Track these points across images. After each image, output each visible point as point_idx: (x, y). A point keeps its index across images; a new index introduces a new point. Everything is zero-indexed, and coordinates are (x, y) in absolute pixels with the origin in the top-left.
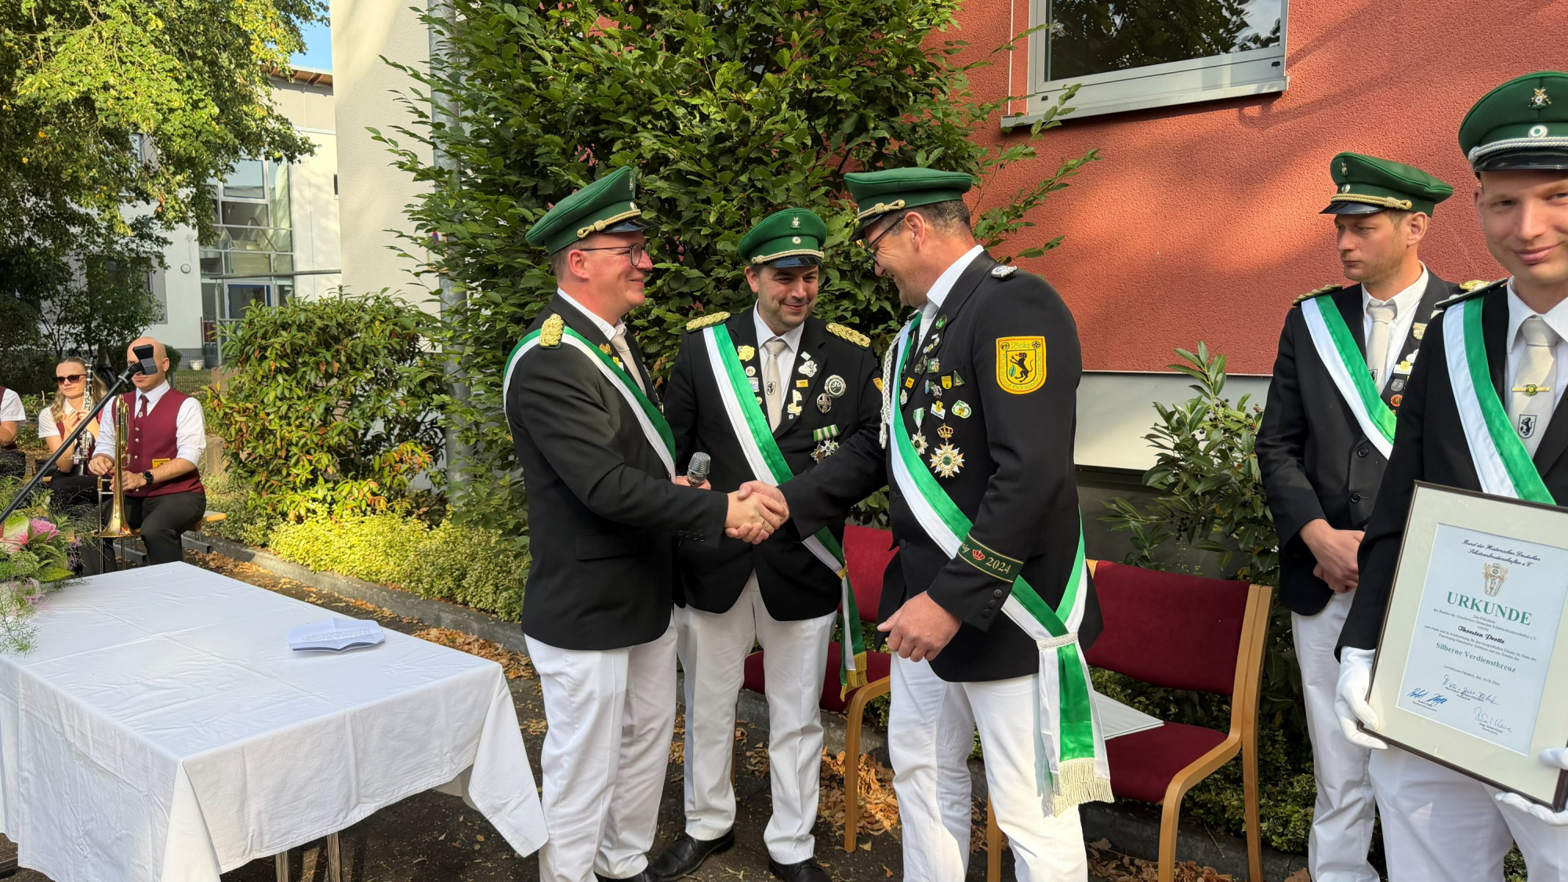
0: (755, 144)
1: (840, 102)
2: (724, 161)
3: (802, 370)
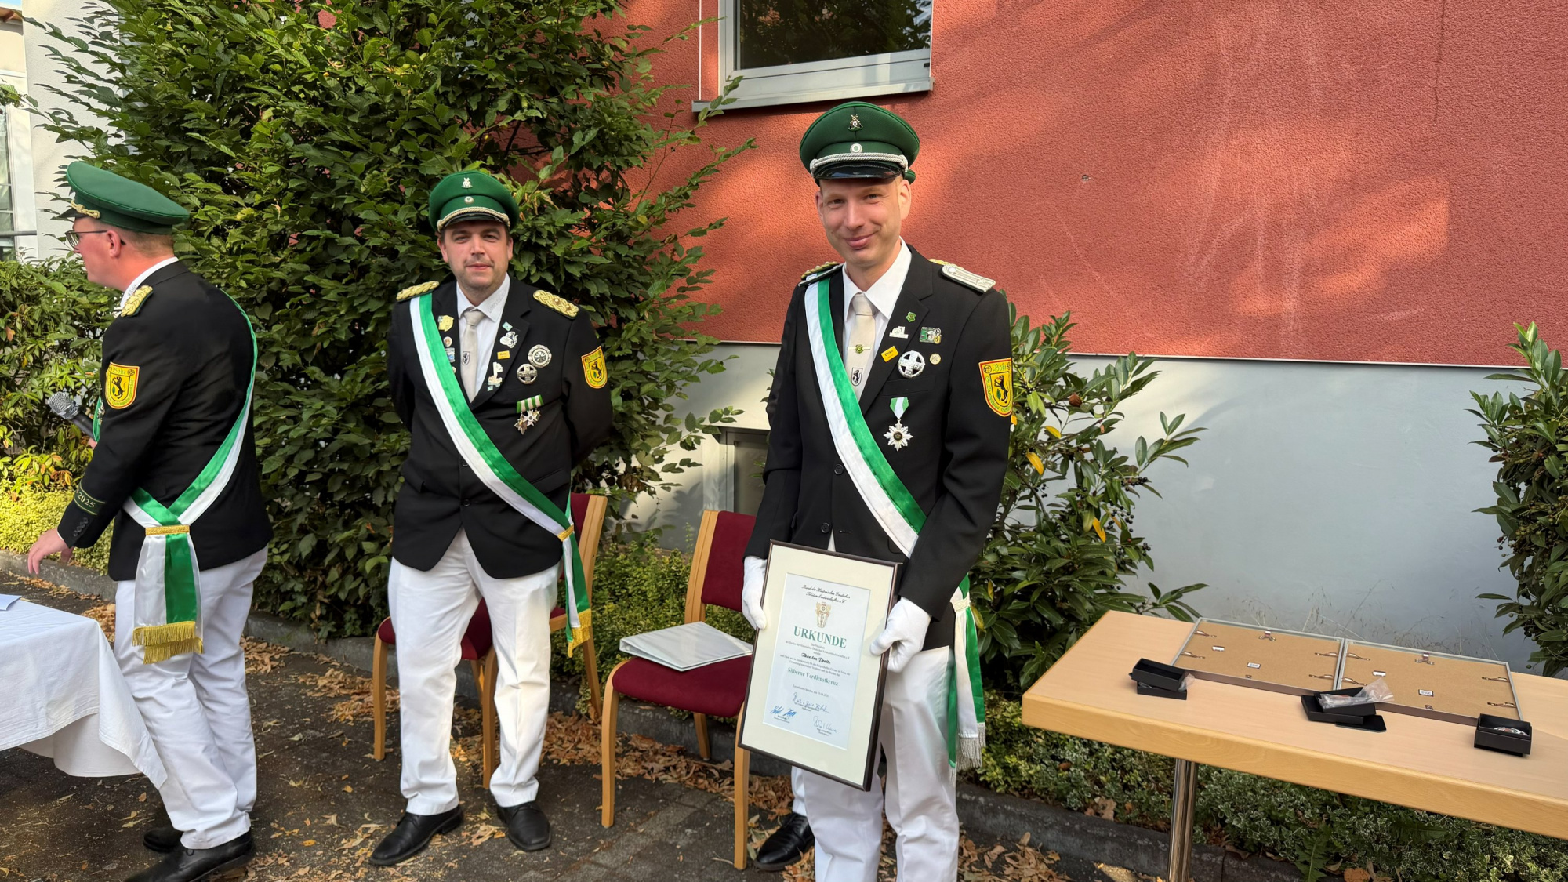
0: (404, 117)
1: (490, 82)
2: (377, 133)
3: (505, 341)
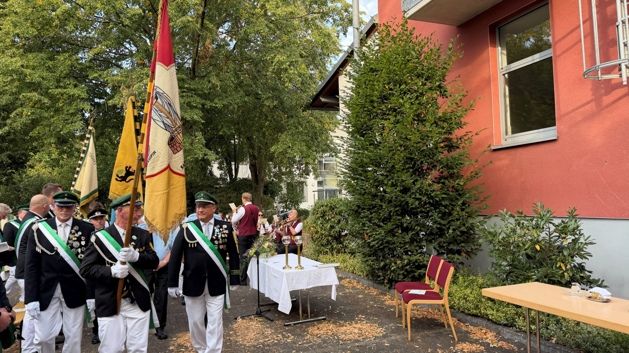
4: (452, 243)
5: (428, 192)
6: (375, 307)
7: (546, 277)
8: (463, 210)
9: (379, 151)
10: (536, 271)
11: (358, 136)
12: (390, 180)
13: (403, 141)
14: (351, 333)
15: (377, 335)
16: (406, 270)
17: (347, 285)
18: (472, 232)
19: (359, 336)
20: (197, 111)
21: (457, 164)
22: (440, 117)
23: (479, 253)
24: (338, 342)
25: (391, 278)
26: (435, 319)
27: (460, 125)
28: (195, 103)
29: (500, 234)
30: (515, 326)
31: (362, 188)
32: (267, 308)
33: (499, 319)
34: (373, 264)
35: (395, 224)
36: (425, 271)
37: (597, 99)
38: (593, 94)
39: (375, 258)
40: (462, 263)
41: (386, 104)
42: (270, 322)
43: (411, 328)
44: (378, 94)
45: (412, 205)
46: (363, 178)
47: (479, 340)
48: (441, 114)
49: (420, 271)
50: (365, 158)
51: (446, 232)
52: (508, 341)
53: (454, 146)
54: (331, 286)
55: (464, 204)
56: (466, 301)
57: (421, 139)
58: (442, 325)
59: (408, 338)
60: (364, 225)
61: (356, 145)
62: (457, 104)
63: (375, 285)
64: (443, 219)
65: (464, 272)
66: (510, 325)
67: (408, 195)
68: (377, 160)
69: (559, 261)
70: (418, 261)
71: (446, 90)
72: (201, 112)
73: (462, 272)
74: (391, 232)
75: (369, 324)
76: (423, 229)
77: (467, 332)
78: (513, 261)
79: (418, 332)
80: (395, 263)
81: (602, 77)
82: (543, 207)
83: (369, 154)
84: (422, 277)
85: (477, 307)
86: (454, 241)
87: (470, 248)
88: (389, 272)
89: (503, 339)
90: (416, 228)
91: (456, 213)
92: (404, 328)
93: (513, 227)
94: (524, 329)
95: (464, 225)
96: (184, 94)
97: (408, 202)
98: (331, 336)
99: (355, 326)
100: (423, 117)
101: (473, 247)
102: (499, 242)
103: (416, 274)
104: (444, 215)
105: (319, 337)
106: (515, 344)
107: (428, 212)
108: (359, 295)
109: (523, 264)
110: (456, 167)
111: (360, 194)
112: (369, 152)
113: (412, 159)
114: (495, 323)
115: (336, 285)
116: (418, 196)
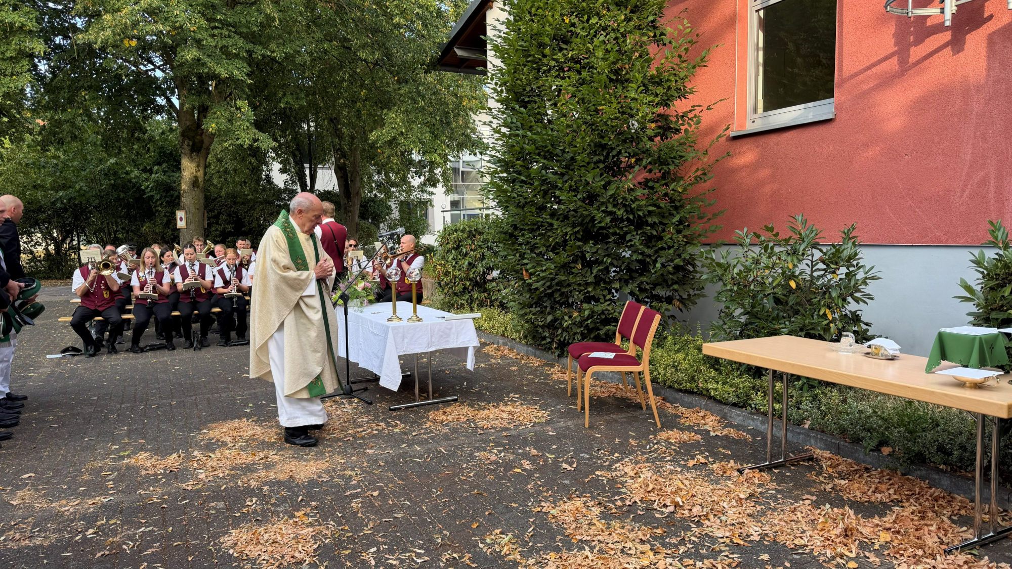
4: (660, 285)
5: (626, 201)
6: (535, 383)
7: (801, 330)
8: (679, 232)
9: (550, 132)
10: (787, 323)
11: (517, 107)
12: (566, 181)
13: (591, 115)
14: (497, 419)
15: (537, 420)
16: (587, 326)
17: (493, 353)
18: (691, 268)
19: (509, 423)
20: (239, 63)
21: (675, 158)
22: (652, 77)
23: (700, 301)
24: (476, 432)
25: (562, 339)
26: (627, 398)
27: (682, 94)
28: (235, 49)
29: (735, 266)
30: (750, 405)
31: (521, 196)
32: (362, 386)
33: (726, 396)
34: (536, 319)
35: (572, 255)
36: (615, 328)
37: (902, 52)
38: (896, 44)
39: (538, 309)
40: (673, 317)
41: (565, 52)
42: (366, 405)
43: (590, 410)
44: (552, 33)
45: (600, 222)
46: (523, 178)
47: (694, 426)
48: (654, 72)
49: (607, 327)
50: (528, 144)
51: (651, 267)
52: (738, 427)
53: (672, 128)
54: (466, 349)
55: (681, 222)
56: (677, 370)
57: (619, 112)
58: (639, 407)
59: (584, 424)
60: (522, 256)
61: (512, 123)
62: (680, 56)
63: (538, 353)
64: (648, 247)
65: (676, 329)
66: (742, 404)
67: (595, 206)
68: (546, 147)
69: (824, 305)
70: (606, 312)
71: (664, 32)
72: (245, 65)
73: (672, 329)
74: (566, 267)
75: (525, 406)
76: (615, 262)
77: (677, 416)
78: (753, 307)
79: (600, 415)
80: (570, 317)
81: (914, 12)
82: (804, 222)
83: (534, 136)
84: (610, 337)
85: (692, 379)
86: (663, 281)
87: (687, 293)
88: (560, 331)
89: (731, 425)
90: (605, 259)
91: (669, 236)
92: (579, 410)
93: (755, 256)
94: (763, 409)
95: (680, 256)
96: (216, 32)
97: (594, 217)
98: (465, 423)
99: (503, 408)
100: (626, 74)
101: (691, 292)
102: (733, 278)
103: (602, 332)
104: (649, 240)
105: (446, 425)
106: (748, 431)
107: (626, 233)
108: (511, 366)
109: (768, 311)
110: (673, 162)
111: (518, 206)
112: (535, 134)
113: (603, 147)
114: (720, 402)
115: (474, 347)
116: (610, 208)
